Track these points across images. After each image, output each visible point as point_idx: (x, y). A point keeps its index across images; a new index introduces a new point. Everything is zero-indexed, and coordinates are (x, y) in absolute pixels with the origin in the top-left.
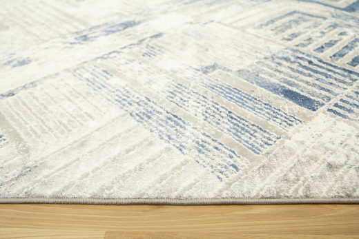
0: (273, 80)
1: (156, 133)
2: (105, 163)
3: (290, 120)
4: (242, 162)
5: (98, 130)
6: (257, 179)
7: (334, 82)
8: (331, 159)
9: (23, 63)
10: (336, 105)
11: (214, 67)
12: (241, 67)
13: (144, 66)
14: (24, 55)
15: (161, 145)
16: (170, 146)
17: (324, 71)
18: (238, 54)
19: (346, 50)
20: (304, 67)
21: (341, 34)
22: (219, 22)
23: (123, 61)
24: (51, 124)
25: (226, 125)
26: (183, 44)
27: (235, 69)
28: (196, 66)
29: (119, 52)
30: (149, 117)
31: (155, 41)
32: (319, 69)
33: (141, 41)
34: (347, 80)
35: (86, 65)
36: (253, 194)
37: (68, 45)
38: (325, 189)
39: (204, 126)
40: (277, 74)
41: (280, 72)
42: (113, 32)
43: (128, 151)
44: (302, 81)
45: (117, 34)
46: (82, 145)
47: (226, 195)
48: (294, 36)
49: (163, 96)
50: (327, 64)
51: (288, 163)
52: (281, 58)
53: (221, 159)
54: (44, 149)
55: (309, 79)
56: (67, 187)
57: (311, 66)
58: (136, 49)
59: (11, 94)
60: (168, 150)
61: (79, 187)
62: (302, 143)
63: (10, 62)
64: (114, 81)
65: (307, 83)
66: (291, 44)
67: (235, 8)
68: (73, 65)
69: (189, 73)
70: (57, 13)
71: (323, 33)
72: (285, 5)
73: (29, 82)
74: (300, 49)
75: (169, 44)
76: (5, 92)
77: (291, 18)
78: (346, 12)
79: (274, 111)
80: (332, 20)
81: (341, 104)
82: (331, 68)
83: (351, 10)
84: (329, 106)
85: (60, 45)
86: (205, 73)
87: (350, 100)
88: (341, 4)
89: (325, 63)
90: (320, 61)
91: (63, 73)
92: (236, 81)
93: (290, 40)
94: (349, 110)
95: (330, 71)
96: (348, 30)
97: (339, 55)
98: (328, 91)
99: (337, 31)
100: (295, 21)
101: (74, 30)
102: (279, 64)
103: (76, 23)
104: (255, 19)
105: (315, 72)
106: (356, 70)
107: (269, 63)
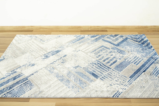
0: (91, 70)
1: (64, 84)
2: (55, 91)
3: (92, 81)
4: (80, 90)
5: (53, 83)
6: (82, 94)
7: (104, 71)
8: (97, 90)
9: (33, 65)
10: (102, 77)
11: (78, 66)
12: (84, 67)
13: (62, 66)
14: (33, 62)
15: (65, 87)
16: (67, 87)
17: (103, 67)
18: (84, 62)
19: (110, 61)
20: (99, 66)
21: (111, 55)
22: (81, 51)
23: (57, 65)
24: (43, 82)
25: (78, 82)
26: (71, 59)
27: (83, 67)
28: (74, 66)
29: (56, 62)
30: (63, 80)
31: (64, 58)
32: (102, 67)
33: (61, 58)
34: (107, 70)
35: (48, 66)
36: (81, 96)
37: (43, 59)
38: (94, 95)
39: (74, 82)
40: (92, 68)
41: (93, 68)
42: (54, 54)
43: (59, 88)
44: (97, 70)
45: (55, 55)
46: (50, 87)
47: (76, 97)
48: (100, 56)
49: (66, 75)
51: (88, 90)
52: (94, 64)
53: (76, 90)
54: (43, 88)
55: (99, 70)
56: (48, 95)
57: (100, 66)
58: (60, 61)
60: (67, 88)
61: (51, 95)
62: (92, 86)
63: (30, 65)
64: (55, 71)
65: (98, 71)
67: (87, 45)
68: (45, 66)
69: (72, 68)
70: (38, 47)
71: (107, 55)
72: (100, 43)
73: (36, 71)
74: (99, 60)
75: (68, 59)
76: (31, 74)
77: (101, 49)
78: (116, 46)
79: (89, 79)
80: (111, 50)
81: (103, 77)
82: (105, 67)
83: (118, 45)
84: (101, 77)
85: (41, 59)
86: (76, 68)
87: (106, 76)
88: (116, 43)
89: (104, 65)
90: (103, 65)
91: (43, 69)
92: (82, 71)
93: (98, 57)
94: (105, 79)
95: (104, 67)
96: (114, 54)
97: (109, 62)
98: (102, 73)
99: (111, 54)
100: (101, 50)
101: (44, 54)
102: (93, 65)
103: (44, 51)
104: (91, 50)
105: (101, 68)
106: (111, 67)
107: (91, 65)
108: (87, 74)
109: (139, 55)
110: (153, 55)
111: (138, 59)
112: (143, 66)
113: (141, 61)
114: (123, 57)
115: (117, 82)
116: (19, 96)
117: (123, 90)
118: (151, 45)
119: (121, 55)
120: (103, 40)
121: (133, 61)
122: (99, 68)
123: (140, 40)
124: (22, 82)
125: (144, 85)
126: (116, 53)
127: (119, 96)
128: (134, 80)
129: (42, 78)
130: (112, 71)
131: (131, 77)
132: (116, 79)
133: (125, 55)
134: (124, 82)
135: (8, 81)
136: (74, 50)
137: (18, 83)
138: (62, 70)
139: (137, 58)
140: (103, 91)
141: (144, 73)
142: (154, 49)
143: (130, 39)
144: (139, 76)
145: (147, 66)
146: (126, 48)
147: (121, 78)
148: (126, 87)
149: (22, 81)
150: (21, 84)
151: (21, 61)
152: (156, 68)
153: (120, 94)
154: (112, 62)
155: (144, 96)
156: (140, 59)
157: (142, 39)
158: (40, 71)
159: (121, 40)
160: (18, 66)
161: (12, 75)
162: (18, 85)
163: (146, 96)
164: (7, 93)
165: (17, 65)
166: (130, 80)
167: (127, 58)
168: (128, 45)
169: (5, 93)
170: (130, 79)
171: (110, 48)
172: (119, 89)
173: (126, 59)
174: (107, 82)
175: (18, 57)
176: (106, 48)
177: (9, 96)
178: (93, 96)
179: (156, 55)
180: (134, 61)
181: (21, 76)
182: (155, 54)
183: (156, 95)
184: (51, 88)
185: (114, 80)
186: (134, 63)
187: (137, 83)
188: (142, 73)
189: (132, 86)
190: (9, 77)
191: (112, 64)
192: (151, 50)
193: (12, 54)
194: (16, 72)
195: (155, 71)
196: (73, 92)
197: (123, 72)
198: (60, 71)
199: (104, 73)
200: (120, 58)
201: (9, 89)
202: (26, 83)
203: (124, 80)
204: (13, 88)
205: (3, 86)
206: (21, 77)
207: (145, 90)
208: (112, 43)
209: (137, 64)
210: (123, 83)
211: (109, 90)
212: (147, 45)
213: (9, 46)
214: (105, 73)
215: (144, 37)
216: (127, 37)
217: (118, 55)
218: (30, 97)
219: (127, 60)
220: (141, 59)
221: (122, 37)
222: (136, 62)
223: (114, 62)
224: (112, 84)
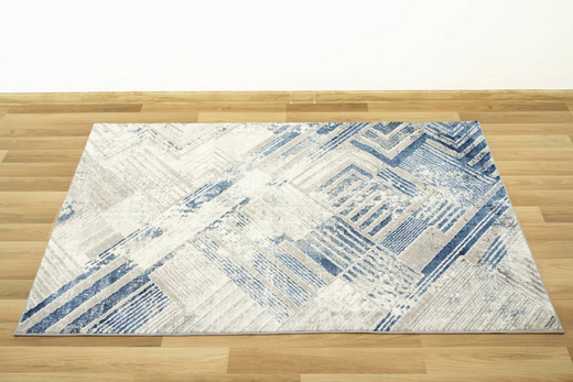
0: (318, 250)
1: (248, 294)
4: (290, 312)
5: (217, 292)
6: (297, 321)
9: (158, 233)
10: (350, 272)
11: (283, 237)
12: (300, 237)
13: (238, 236)
14: (156, 225)
15: (251, 302)
16: (256, 302)
18: (299, 224)
20: (340, 236)
21: (376, 199)
22: (290, 183)
23: (224, 232)
24: (191, 288)
27: (296, 240)
28: (271, 237)
29: (220, 222)
30: (244, 282)
31: (243, 207)
32: (349, 239)
33: (234, 208)
34: (363, 249)
35: (200, 236)
36: (294, 329)
37: (183, 213)
39: (273, 288)
40: (322, 244)
41: (324, 242)
42: (213, 196)
43: (235, 306)
45: (216, 199)
46: (211, 302)
48: (343, 200)
49: (251, 265)
52: (327, 227)
53: (280, 310)
54: (192, 305)
55: (340, 248)
56: (209, 328)
57: (345, 236)
58: (231, 218)
59: (160, 264)
60: (255, 305)
62: (324, 299)
63: (148, 232)
64: (221, 251)
65: (338, 252)
66: (338, 210)
67: (306, 161)
68: (191, 236)
69: (267, 244)
70: (164, 169)
71: (364, 196)
72: (346, 155)
73: (168, 253)
74: (342, 217)
75: (253, 212)
76: (155, 262)
77: (346, 176)
78: (390, 167)
79: (313, 276)
80: (376, 180)
81: (353, 270)
82: (357, 237)
83: (397, 162)
84: (345, 272)
85: (177, 213)
86: (277, 243)
87: (358, 267)
88: (391, 153)
89: (355, 232)
90: (352, 230)
91: (187, 244)
92: (295, 252)
93: (338, 206)
94: (355, 276)
95: (355, 240)
96: (383, 194)
97: (367, 223)
98: (349, 259)
99: (375, 194)
100: (348, 181)
101: (183, 195)
102: (325, 233)
103: (183, 185)
104: (318, 179)
105: (346, 241)
106: (372, 239)
107: (318, 232)
108: (309, 261)
109: (454, 199)
110: (494, 198)
111: (449, 212)
112: (463, 233)
113: (458, 216)
114: (409, 204)
115: (387, 288)
116: (133, 331)
117: (404, 309)
118: (492, 161)
119: (404, 198)
120: (352, 142)
121: (435, 218)
122: (341, 241)
123: (463, 142)
124: (135, 289)
125: (457, 295)
126: (390, 192)
127: (392, 328)
128: (435, 280)
129: (188, 275)
130: (376, 251)
131: (427, 270)
132: (386, 277)
133: (416, 199)
134: (406, 285)
135: (97, 287)
136: (269, 179)
137: (123, 291)
138: (238, 250)
139: (449, 208)
140: (350, 313)
141: (461, 257)
142: (498, 178)
143: (433, 138)
144: (447, 267)
145: (472, 233)
146: (420, 173)
147: (401, 274)
148: (410, 302)
149: (135, 285)
150: (132, 295)
151: (124, 218)
152: (496, 240)
153: (393, 323)
154: (376, 222)
155: (454, 328)
156: (455, 211)
157: (470, 141)
158: (179, 252)
159: (406, 141)
160: (115, 236)
161: (103, 266)
162: (126, 299)
163: (459, 327)
164: (101, 322)
165: (112, 235)
166: (424, 279)
167: (420, 209)
168: (425, 161)
169: (96, 321)
170: (423, 275)
171: (374, 171)
172: (392, 306)
173: (417, 212)
174: (363, 284)
175: (110, 206)
176: (362, 172)
177: (107, 330)
178: (325, 327)
179: (501, 196)
180: (439, 218)
181: (129, 269)
182: (500, 194)
183: (484, 324)
184: (213, 306)
185: (381, 279)
186: (437, 224)
187: (440, 290)
188: (455, 258)
189: (428, 297)
190: (95, 273)
191: (376, 230)
192: (489, 180)
193: (92, 195)
194: (112, 257)
195: (493, 251)
196: (271, 317)
197: (406, 255)
198: (233, 253)
199: (353, 258)
200: (399, 207)
201: (104, 312)
202: (145, 290)
203: (406, 281)
204: (114, 308)
205: (86, 302)
206: (130, 273)
207: (459, 308)
208: (378, 156)
209: (447, 229)
210: (402, 290)
211: (366, 309)
212: (482, 162)
213: (79, 168)
214: (357, 259)
215: (476, 130)
216: (426, 131)
217: (395, 199)
218: (162, 332)
219: (418, 216)
220: (458, 213)
221: (409, 130)
222: (445, 221)
223: (383, 223)
224: (375, 293)
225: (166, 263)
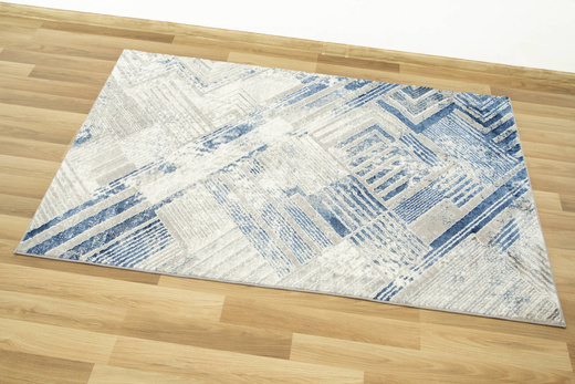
0: (329, 208)
1: (252, 243)
2: (226, 260)
3: (327, 242)
4: (292, 268)
5: (222, 237)
6: (297, 278)
7: (366, 214)
8: (337, 271)
10: (357, 234)
11: (295, 190)
12: (313, 193)
13: (251, 183)
14: (170, 160)
15: (254, 251)
16: (259, 253)
17: (364, 202)
18: (314, 178)
19: (389, 182)
20: (353, 197)
21: (395, 164)
22: (311, 135)
23: (237, 176)
24: (196, 230)
25: (291, 242)
26: (279, 162)
27: (308, 194)
28: (283, 188)
29: (234, 165)
30: (250, 231)
31: (261, 154)
32: (362, 200)
33: (251, 154)
34: (375, 213)
35: (213, 177)
37: (199, 152)
38: (326, 287)
39: (278, 241)
40: (334, 202)
41: (336, 200)
42: (232, 138)
43: (237, 254)
44: (346, 210)
45: (234, 141)
46: (214, 247)
48: (360, 161)
49: (259, 214)
50: (369, 195)
51: (314, 271)
52: (341, 186)
53: (282, 264)
54: (194, 247)
55: (351, 209)
56: (208, 272)
57: (358, 197)
58: (246, 163)
59: (168, 201)
60: (257, 255)
62: (327, 259)
63: (162, 167)
64: (231, 196)
65: (349, 213)
67: (329, 115)
68: (204, 177)
69: (279, 195)
70: (187, 105)
72: (370, 114)
73: (178, 190)
74: (358, 177)
75: (270, 160)
76: (165, 198)
78: (414, 133)
79: (320, 234)
80: (397, 143)
81: (361, 233)
82: (370, 200)
83: (421, 128)
84: (353, 234)
85: (194, 151)
86: (289, 195)
87: (367, 231)
88: (417, 118)
90: (366, 193)
91: (198, 185)
92: (305, 206)
93: (355, 165)
94: (363, 240)
95: (368, 202)
96: (402, 159)
97: (382, 187)
98: (359, 221)
99: (394, 158)
101: (203, 133)
102: (338, 192)
104: (339, 135)
105: (359, 203)
107: (332, 189)
108: (319, 218)
114: (427, 173)
115: (393, 256)
116: (132, 266)
117: (407, 281)
118: (517, 140)
119: (424, 166)
120: (379, 102)
122: (353, 202)
124: (140, 223)
125: (463, 274)
126: (410, 158)
127: (392, 299)
129: (195, 216)
130: (388, 216)
132: (394, 245)
134: (413, 256)
136: (291, 129)
137: (128, 223)
138: (249, 196)
140: (352, 277)
142: (521, 159)
143: (461, 109)
147: (409, 244)
148: (415, 274)
149: (141, 219)
151: (139, 149)
154: (391, 187)
155: (455, 307)
157: (498, 116)
158: (190, 191)
159: (433, 108)
162: (130, 232)
163: (459, 307)
164: (102, 251)
167: (438, 180)
169: (96, 250)
171: (396, 134)
174: (370, 249)
176: (385, 134)
177: (106, 260)
179: (522, 178)
180: (455, 191)
181: (137, 201)
184: (215, 251)
185: (389, 246)
186: (452, 198)
191: (390, 195)
195: (506, 233)
196: (272, 270)
197: (418, 225)
198: (244, 200)
199: (363, 221)
200: (417, 175)
202: (150, 225)
203: (413, 252)
204: (116, 239)
205: (89, 230)
206: (137, 205)
208: (403, 120)
209: (461, 204)
210: (408, 261)
211: (369, 275)
212: (507, 140)
214: (367, 223)
216: (454, 101)
217: (415, 165)
223: (399, 190)
224: (380, 260)
225: (175, 201)
